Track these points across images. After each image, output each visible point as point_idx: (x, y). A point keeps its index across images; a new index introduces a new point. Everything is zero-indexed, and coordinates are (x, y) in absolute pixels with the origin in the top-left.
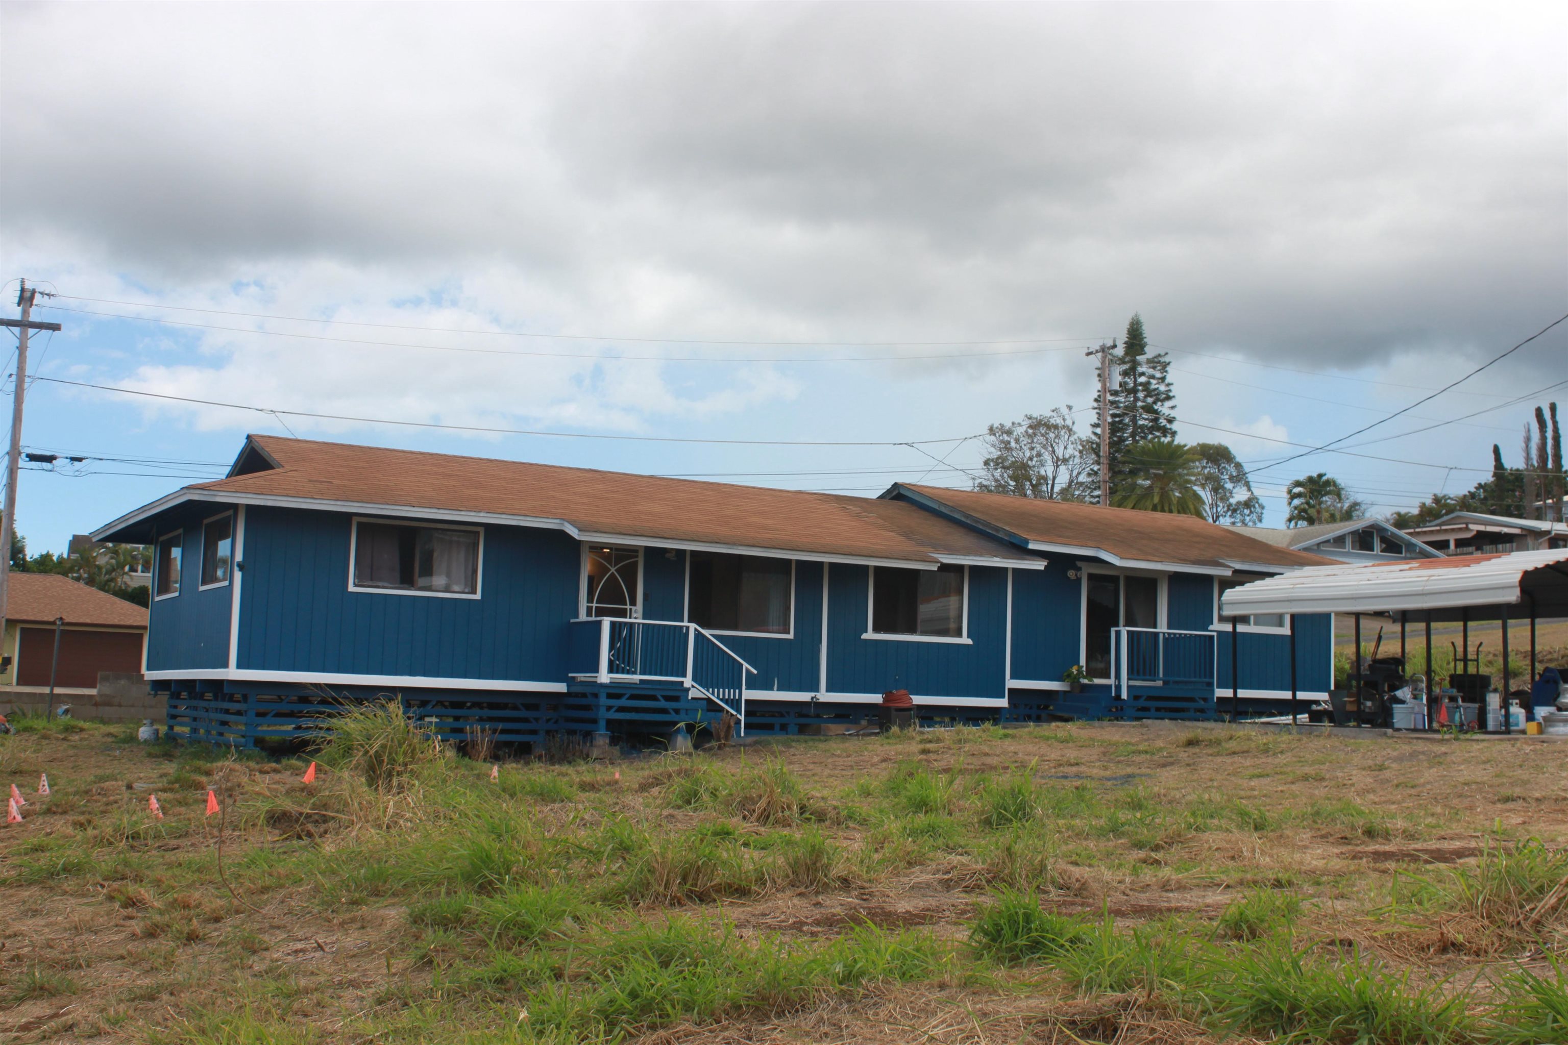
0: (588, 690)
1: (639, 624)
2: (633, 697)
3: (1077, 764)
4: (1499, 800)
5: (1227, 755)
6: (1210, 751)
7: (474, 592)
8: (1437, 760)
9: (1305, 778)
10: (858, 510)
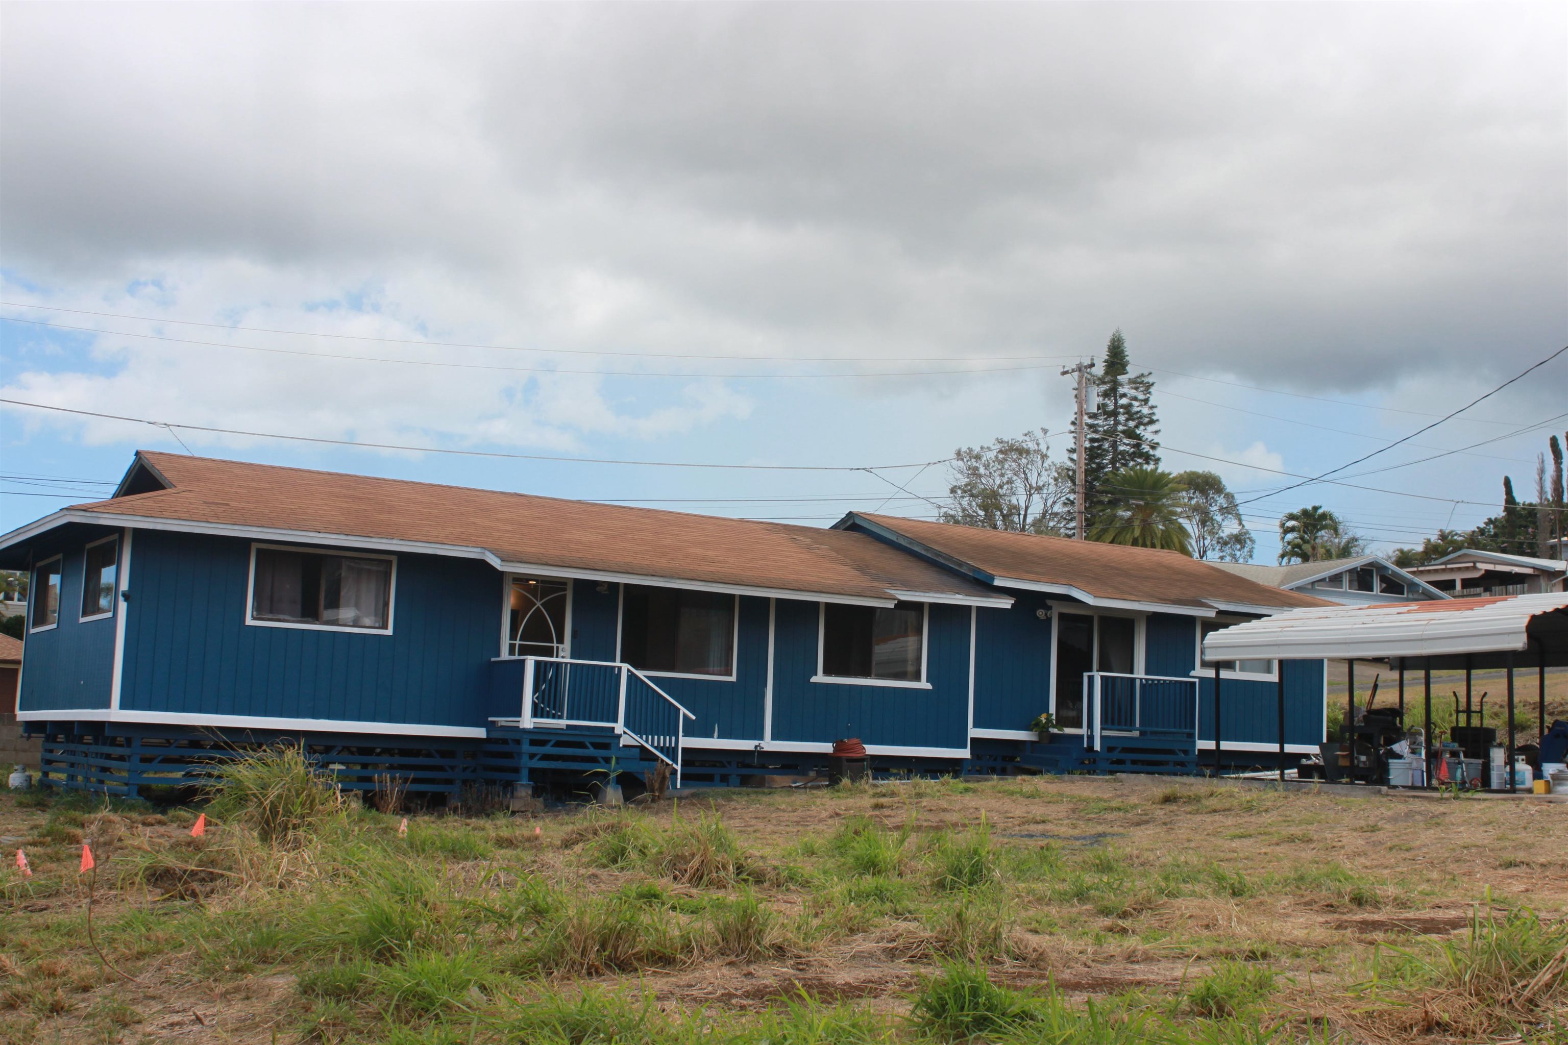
0: (509, 736)
1: (566, 664)
2: (558, 744)
3: (1044, 822)
4: (1500, 865)
5: (1206, 813)
6: (1188, 808)
7: (386, 628)
8: (1434, 821)
9: (1291, 839)
10: (808, 541)
